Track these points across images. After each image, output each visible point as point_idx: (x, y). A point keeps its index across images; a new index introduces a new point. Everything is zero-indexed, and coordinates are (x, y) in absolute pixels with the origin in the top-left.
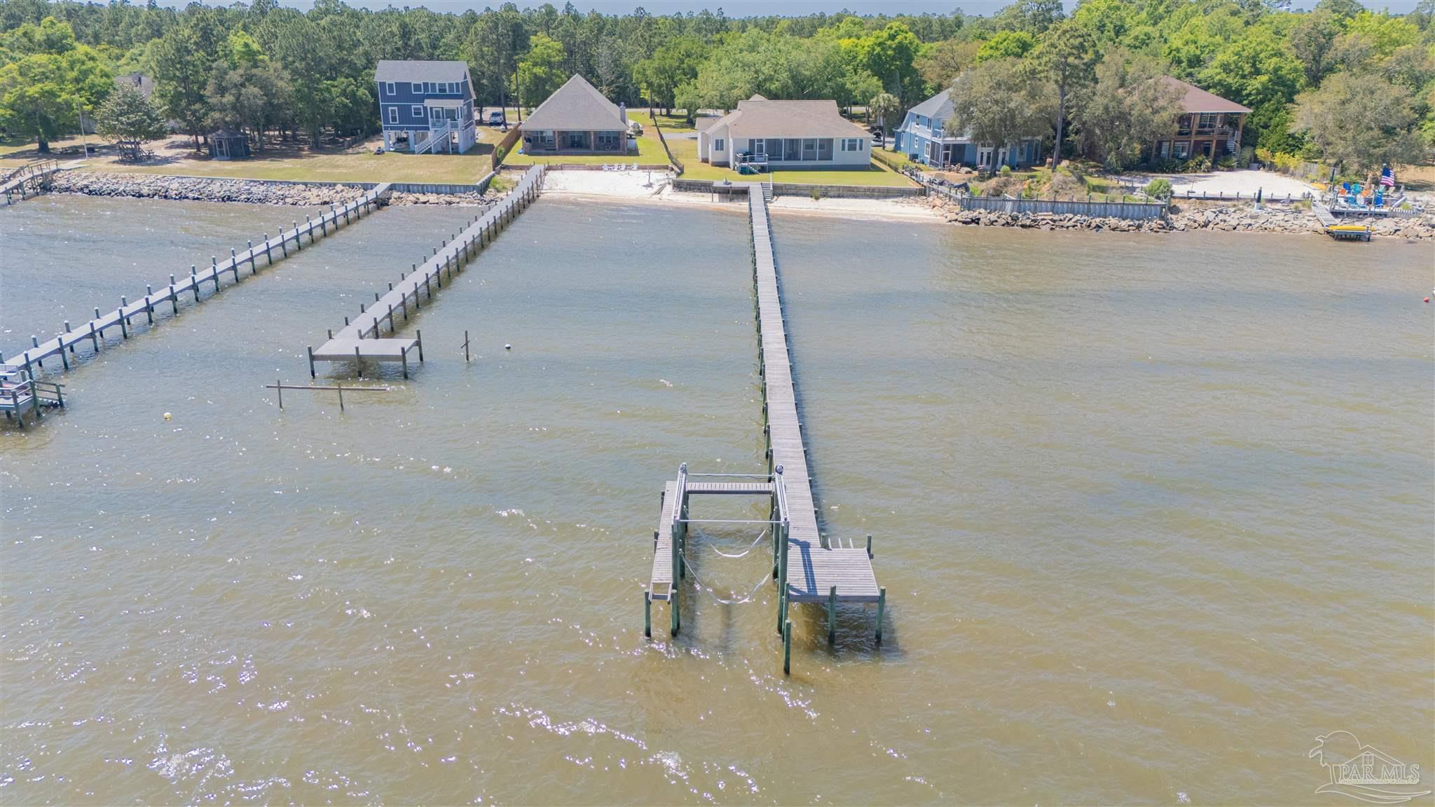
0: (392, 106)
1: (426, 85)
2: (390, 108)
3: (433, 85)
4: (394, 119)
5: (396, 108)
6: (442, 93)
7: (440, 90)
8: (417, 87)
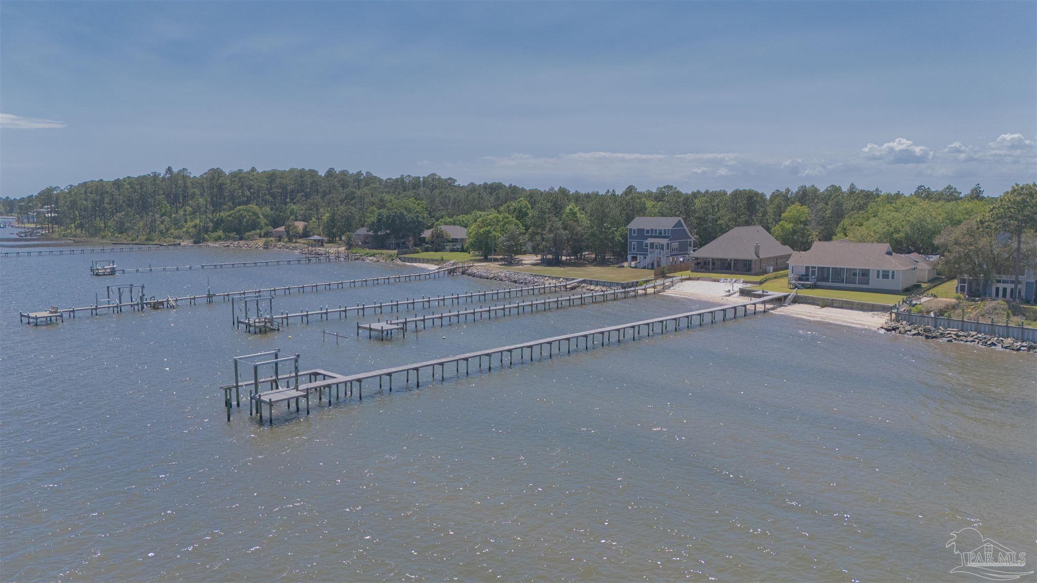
0: (634, 241)
1: (652, 230)
2: (633, 243)
3: (656, 230)
4: (634, 249)
5: (636, 243)
6: (660, 235)
7: (659, 233)
8: (648, 231)
